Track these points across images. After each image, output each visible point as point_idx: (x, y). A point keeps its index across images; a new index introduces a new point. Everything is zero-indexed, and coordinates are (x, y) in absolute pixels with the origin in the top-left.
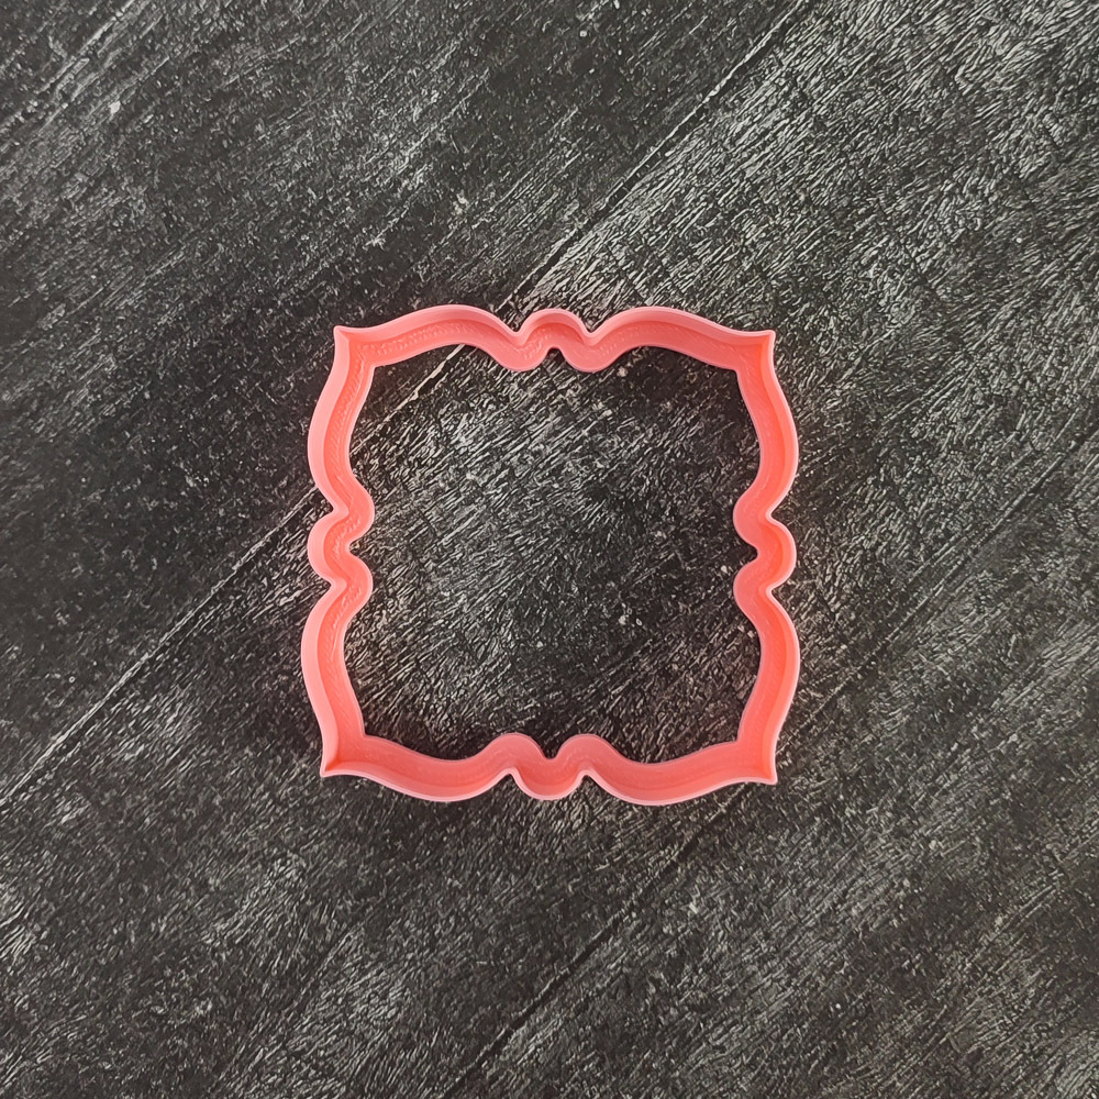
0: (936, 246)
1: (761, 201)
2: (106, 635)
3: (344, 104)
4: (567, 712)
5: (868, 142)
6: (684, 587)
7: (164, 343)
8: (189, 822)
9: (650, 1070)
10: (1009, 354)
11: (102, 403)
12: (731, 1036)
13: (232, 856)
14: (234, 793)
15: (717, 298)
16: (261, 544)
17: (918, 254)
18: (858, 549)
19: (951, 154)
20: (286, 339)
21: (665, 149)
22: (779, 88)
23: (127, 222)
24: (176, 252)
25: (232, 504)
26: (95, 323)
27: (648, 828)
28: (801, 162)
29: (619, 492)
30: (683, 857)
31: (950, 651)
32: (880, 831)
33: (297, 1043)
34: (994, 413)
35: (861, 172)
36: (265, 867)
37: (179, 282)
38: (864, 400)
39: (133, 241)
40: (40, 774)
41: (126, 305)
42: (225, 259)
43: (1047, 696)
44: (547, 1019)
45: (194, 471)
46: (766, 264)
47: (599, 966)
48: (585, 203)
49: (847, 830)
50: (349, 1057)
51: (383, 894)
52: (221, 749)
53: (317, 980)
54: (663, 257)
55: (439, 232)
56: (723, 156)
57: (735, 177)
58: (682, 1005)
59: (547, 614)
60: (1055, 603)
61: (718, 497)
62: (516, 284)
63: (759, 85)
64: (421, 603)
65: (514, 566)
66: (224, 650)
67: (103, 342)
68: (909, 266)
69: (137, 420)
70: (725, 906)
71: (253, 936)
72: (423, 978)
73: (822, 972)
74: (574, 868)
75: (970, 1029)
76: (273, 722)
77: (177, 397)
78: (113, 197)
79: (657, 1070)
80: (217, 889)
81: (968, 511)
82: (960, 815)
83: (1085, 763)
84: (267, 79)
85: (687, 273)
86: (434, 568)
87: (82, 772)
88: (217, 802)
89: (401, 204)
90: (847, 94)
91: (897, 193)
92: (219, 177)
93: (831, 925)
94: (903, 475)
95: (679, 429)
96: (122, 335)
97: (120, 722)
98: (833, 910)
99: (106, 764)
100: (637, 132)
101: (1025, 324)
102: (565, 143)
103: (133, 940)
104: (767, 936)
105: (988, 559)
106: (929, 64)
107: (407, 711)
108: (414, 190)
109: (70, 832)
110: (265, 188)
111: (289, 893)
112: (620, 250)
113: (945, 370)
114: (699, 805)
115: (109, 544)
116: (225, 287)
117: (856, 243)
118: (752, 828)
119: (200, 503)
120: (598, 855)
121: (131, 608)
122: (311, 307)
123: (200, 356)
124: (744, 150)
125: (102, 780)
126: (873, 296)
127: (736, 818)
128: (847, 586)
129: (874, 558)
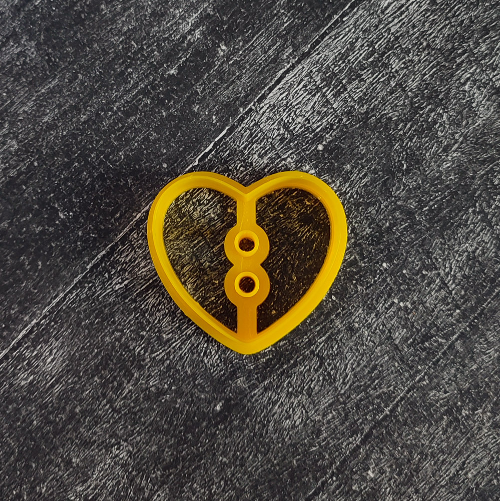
1: (400, 46)
2: (10, 308)
4: (291, 353)
5: (462, 12)
6: (361, 276)
7: (46, 132)
8: (60, 423)
11: (9, 168)
13: (87, 444)
14: (88, 405)
15: (376, 103)
16: (104, 252)
17: (494, 76)
18: (465, 252)
20: (119, 130)
21: (343, 16)
23: (24, 62)
24: (54, 79)
25: (86, 228)
26: (6, 121)
27: (342, 424)
28: (423, 23)
29: (320, 219)
30: (363, 442)
32: (484, 424)
35: (459, 29)
36: (107, 451)
37: (55, 97)
38: (465, 162)
39: (28, 73)
41: (24, 112)
42: (82, 83)
45: (64, 209)
46: (405, 82)
48: (296, 48)
49: (463, 424)
51: (180, 467)
52: (80, 378)
54: (343, 79)
55: (210, 66)
56: (377, 20)
57: (385, 32)
59: (278, 293)
61: (380, 221)
62: (255, 96)
64: (201, 287)
66: (82, 317)
67: (10, 133)
68: (489, 84)
69: (30, 178)
70: (390, 472)
71: (99, 495)
74: (297, 449)
76: (112, 361)
77: (53, 165)
78: (17, 47)
80: (77, 465)
85: (358, 88)
86: (209, 266)
88: (77, 410)
89: (186, 50)
91: (480, 41)
92: (79, 36)
93: (456, 484)
94: (490, 207)
95: (355, 181)
96: (21, 128)
97: (18, 361)
98: (457, 474)
99: (10, 388)
100: (326, 7)
102: (283, 14)
103: (25, 498)
104: (417, 491)
107: (193, 354)
108: (194, 42)
110: (106, 41)
111: (122, 467)
112: (317, 76)
114: (373, 409)
115: (12, 253)
116: (82, 100)
117: (457, 70)
118: (405, 423)
119: (67, 228)
120: (311, 441)
121: (25, 292)
122: (134, 111)
123: (67, 140)
124: (390, 16)
125: (7, 397)
126: (468, 101)
127: (395, 417)
128: (459, 274)
129: (474, 257)
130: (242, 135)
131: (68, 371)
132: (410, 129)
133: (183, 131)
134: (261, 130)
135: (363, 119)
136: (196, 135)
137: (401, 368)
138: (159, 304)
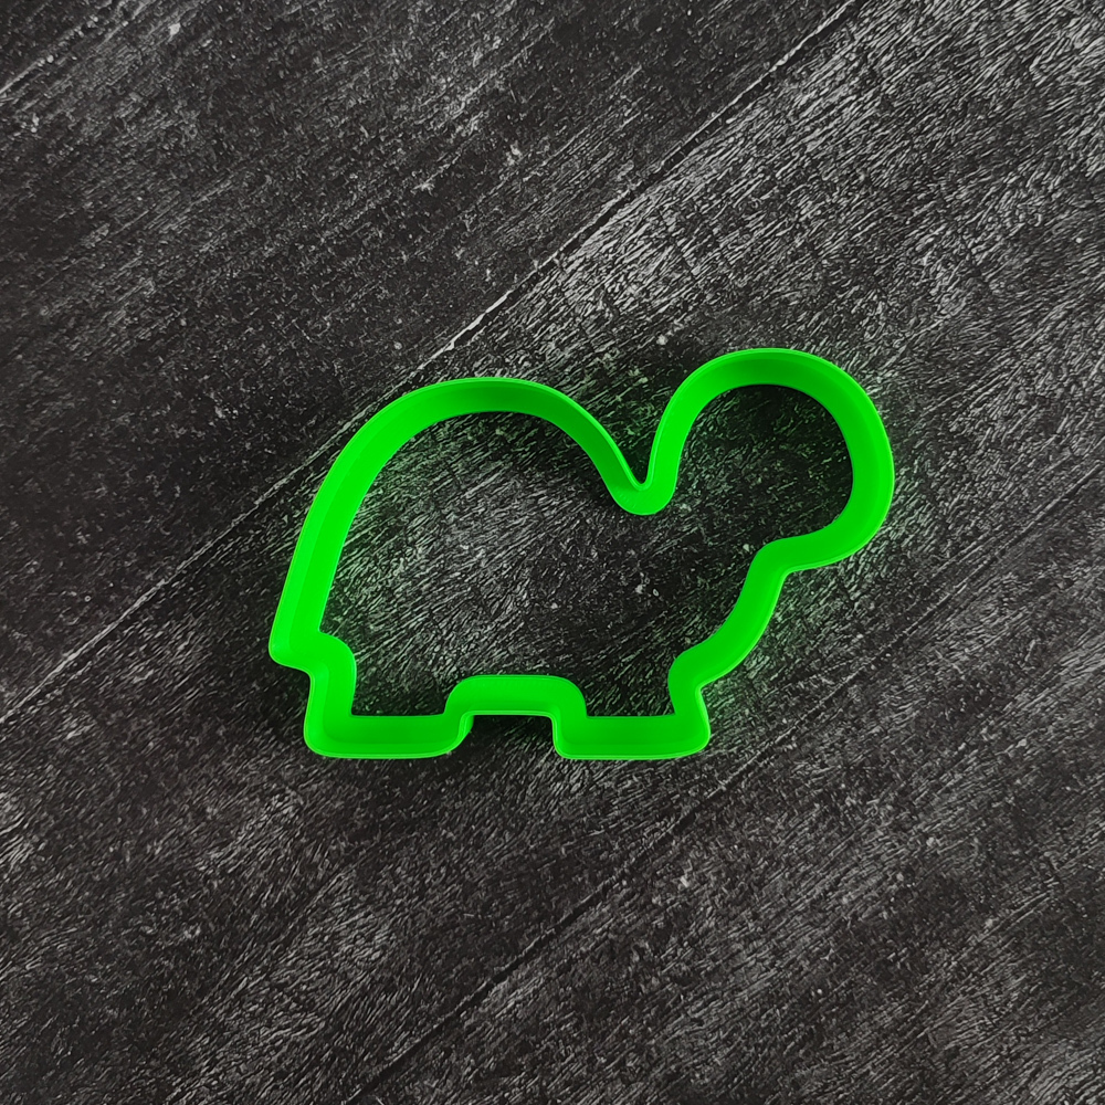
0: (993, 239)
1: (819, 177)
2: (124, 557)
3: (404, 43)
5: (934, 126)
6: (705, 562)
7: (204, 269)
8: (192, 750)
9: (626, 1035)
10: (1058, 355)
11: (138, 325)
12: (709, 1011)
13: (232, 787)
14: (238, 726)
15: (766, 272)
16: (284, 481)
17: (975, 245)
18: (884, 540)
19: (1017, 146)
20: (326, 277)
21: (726, 116)
22: (849, 63)
23: (176, 144)
24: (224, 180)
25: (259, 438)
26: (138, 245)
27: (646, 798)
28: (865, 141)
30: (678, 830)
31: (967, 650)
32: (879, 823)
33: (282, 975)
34: (1036, 414)
35: (925, 156)
36: (263, 801)
37: (224, 211)
38: (905, 389)
39: (182, 166)
40: (49, 689)
41: (170, 230)
42: (272, 191)
43: (1061, 704)
44: (529, 976)
45: (224, 403)
46: (819, 242)
47: (584, 931)
48: (640, 164)
49: (845, 820)
50: (331, 994)
51: (377, 839)
52: (229, 681)
53: (305, 917)
54: (714, 226)
55: (490, 181)
56: (784, 128)
57: (796, 150)
58: (665, 976)
59: (564, 577)
60: (1078, 612)
61: (746, 475)
62: (562, 242)
63: (828, 58)
64: (439, 554)
65: (536, 525)
66: (240, 583)
67: (144, 265)
68: (964, 257)
69: (172, 345)
70: (716, 883)
71: (245, 868)
72: (409, 925)
73: (807, 957)
74: (569, 831)
75: (949, 1026)
77: (212, 326)
78: (166, 119)
79: (633, 1037)
80: (214, 817)
81: (1000, 511)
82: (961, 814)
83: (1092, 775)
84: (329, 11)
85: (738, 245)
86: (456, 521)
87: (90, 691)
88: (220, 732)
89: (452, 150)
90: (917, 75)
91: (959, 181)
92: (272, 108)
93: (820, 911)
94: (937, 468)
96: (163, 260)
97: (132, 645)
98: (824, 897)
99: (115, 685)
100: (699, 96)
101: (1076, 327)
102: (624, 102)
103: (128, 859)
104: (755, 917)
105: (1014, 562)
106: (1004, 52)
107: (417, 660)
108: (467, 137)
109: (75, 748)
110: (318, 122)
111: (284, 829)
112: (671, 216)
113: (990, 366)
114: (700, 781)
115: (134, 467)
116: (269, 219)
117: (912, 229)
118: (750, 808)
119: (229, 434)
120: (594, 820)
121: (151, 533)
122: (354, 247)
123: (239, 287)
124: (808, 124)
125: (110, 699)
126: (924, 284)
127: (736, 796)
128: (869, 575)
129: (899, 550)
130: (533, 307)
131: (210, 668)
132: (817, 323)
133: (433, 289)
134: (565, 303)
135: (740, 298)
136: (455, 300)
137: (754, 719)
138: (368, 575)
